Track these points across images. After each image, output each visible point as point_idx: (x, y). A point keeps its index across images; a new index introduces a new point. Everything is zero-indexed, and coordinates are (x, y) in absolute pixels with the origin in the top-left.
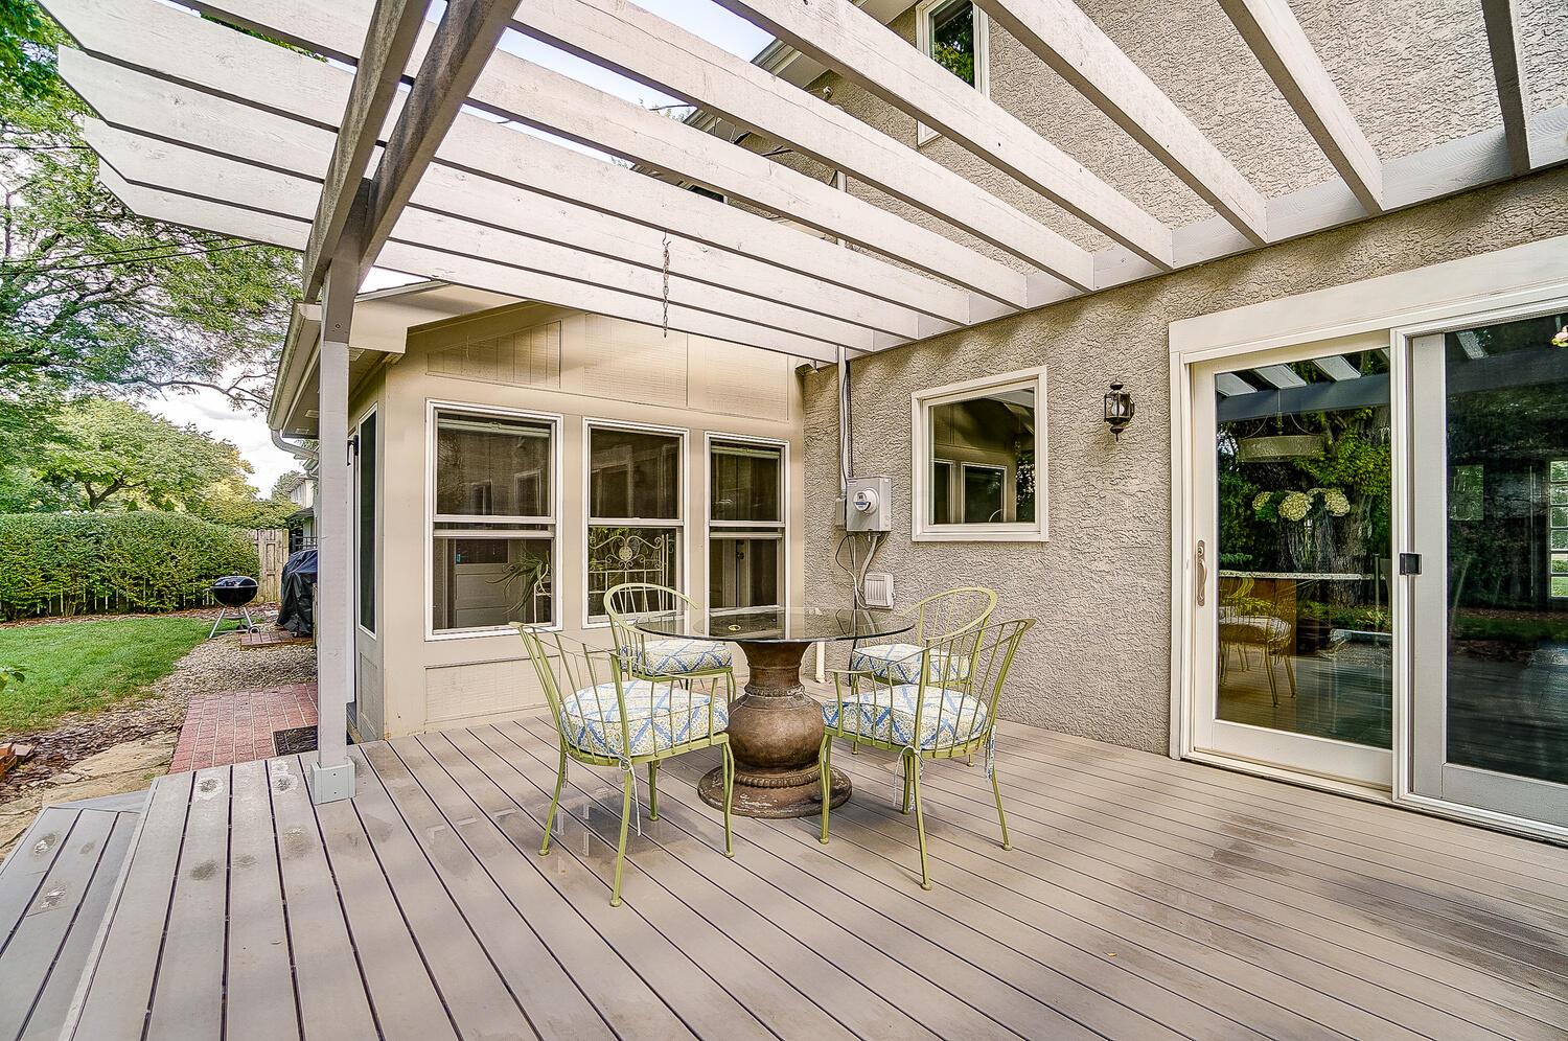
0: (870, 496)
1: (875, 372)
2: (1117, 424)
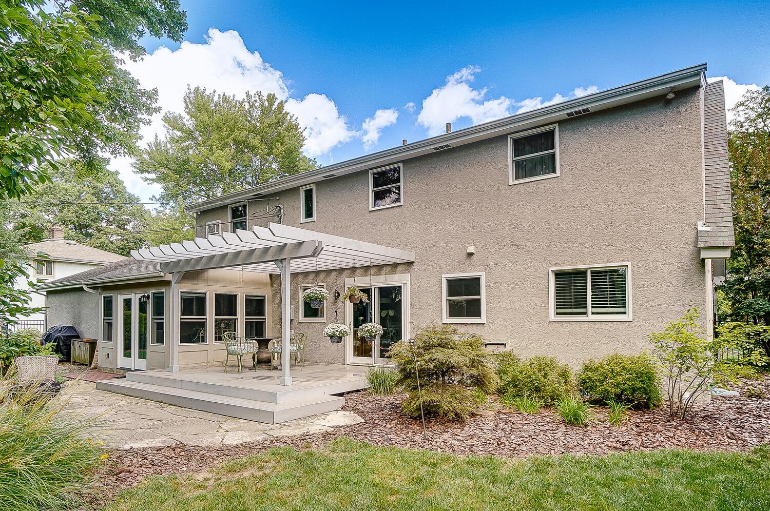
2: (336, 298)
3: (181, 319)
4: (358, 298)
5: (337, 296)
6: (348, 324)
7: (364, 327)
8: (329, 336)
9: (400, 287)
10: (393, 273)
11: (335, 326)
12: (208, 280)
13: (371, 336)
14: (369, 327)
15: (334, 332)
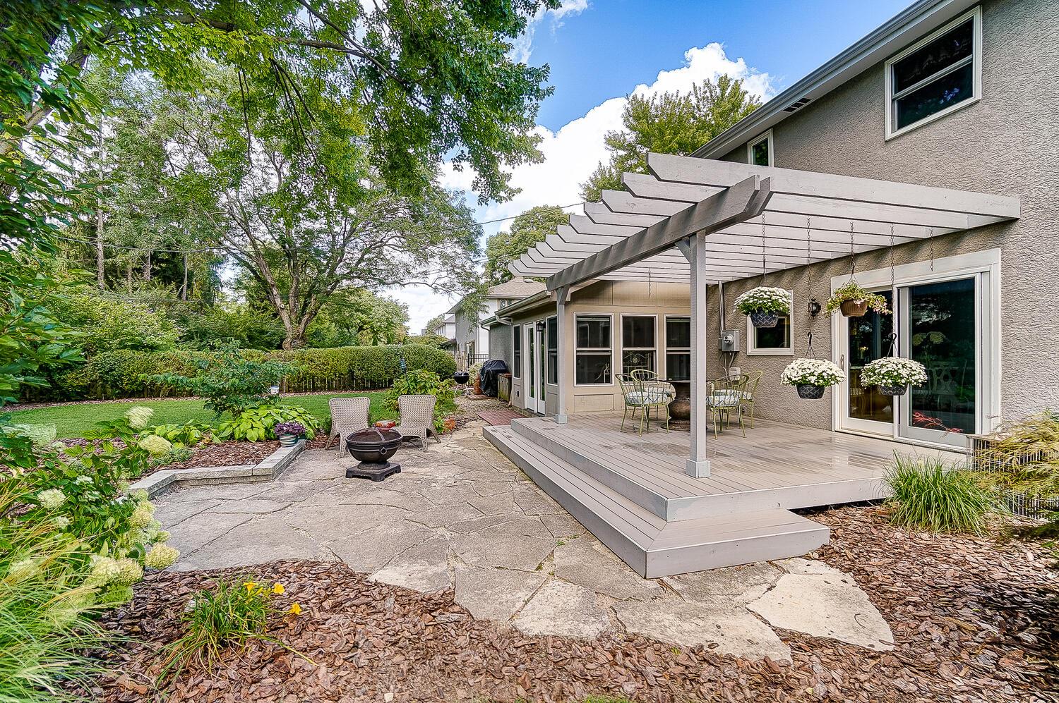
0: (730, 338)
1: (733, 289)
2: (814, 313)
3: (577, 351)
4: (862, 305)
5: (815, 310)
6: (837, 359)
7: (877, 366)
8: (794, 383)
9: (971, 281)
10: (948, 253)
11: (807, 363)
12: (612, 299)
13: (895, 384)
14: (891, 367)
15: (804, 376)
